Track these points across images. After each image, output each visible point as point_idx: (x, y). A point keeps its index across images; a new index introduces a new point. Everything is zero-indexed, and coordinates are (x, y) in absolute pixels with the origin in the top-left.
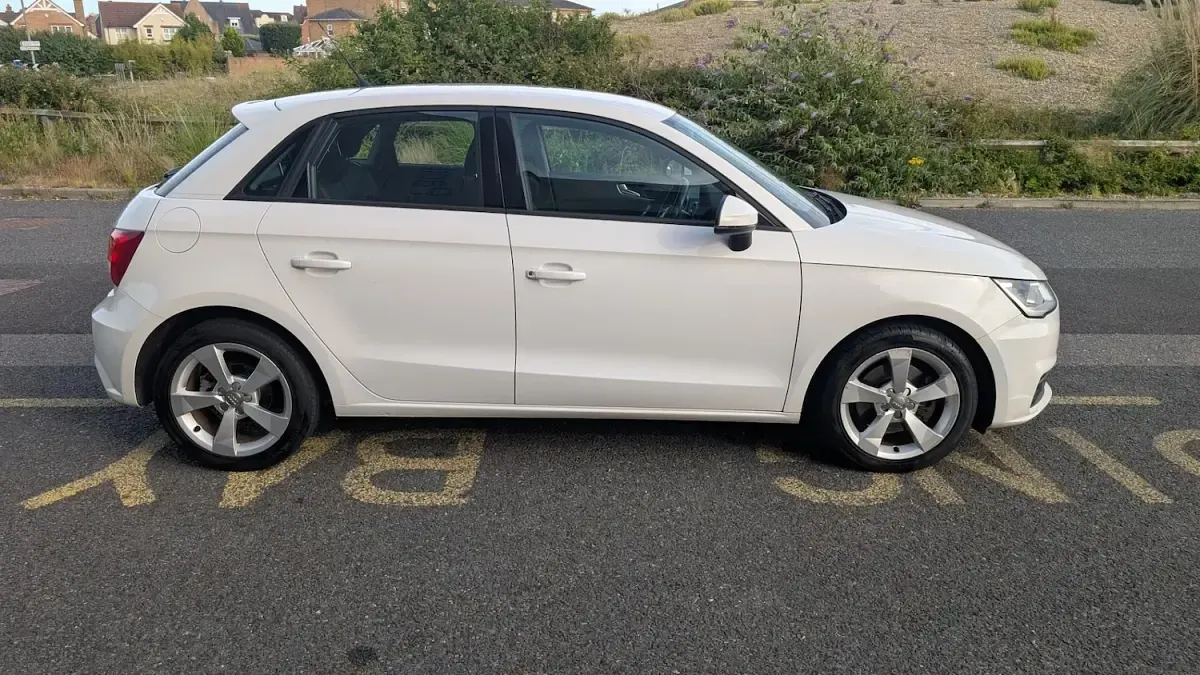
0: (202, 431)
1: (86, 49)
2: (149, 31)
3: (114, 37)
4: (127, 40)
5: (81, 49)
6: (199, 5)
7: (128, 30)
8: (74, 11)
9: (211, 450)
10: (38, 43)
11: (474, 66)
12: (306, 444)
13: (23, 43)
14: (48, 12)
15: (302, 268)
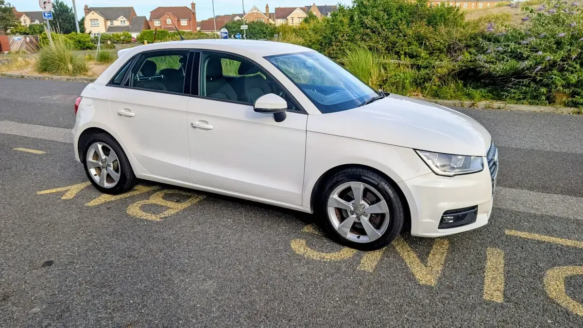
0: (97, 176)
1: (267, 28)
2: (293, 20)
3: (279, 22)
4: (282, 24)
5: (265, 28)
6: (316, 7)
7: (285, 19)
8: (265, 12)
9: (98, 184)
10: (247, 26)
11: (374, 32)
12: (136, 188)
13: (242, 26)
14: (256, 13)
15: (120, 115)
